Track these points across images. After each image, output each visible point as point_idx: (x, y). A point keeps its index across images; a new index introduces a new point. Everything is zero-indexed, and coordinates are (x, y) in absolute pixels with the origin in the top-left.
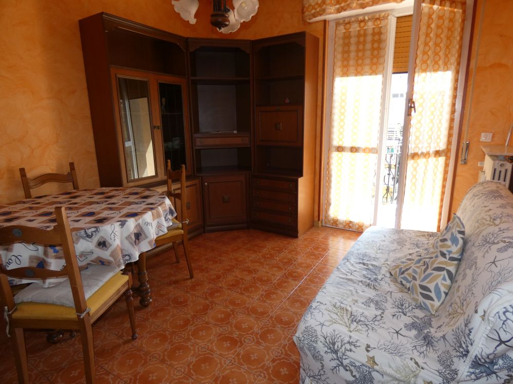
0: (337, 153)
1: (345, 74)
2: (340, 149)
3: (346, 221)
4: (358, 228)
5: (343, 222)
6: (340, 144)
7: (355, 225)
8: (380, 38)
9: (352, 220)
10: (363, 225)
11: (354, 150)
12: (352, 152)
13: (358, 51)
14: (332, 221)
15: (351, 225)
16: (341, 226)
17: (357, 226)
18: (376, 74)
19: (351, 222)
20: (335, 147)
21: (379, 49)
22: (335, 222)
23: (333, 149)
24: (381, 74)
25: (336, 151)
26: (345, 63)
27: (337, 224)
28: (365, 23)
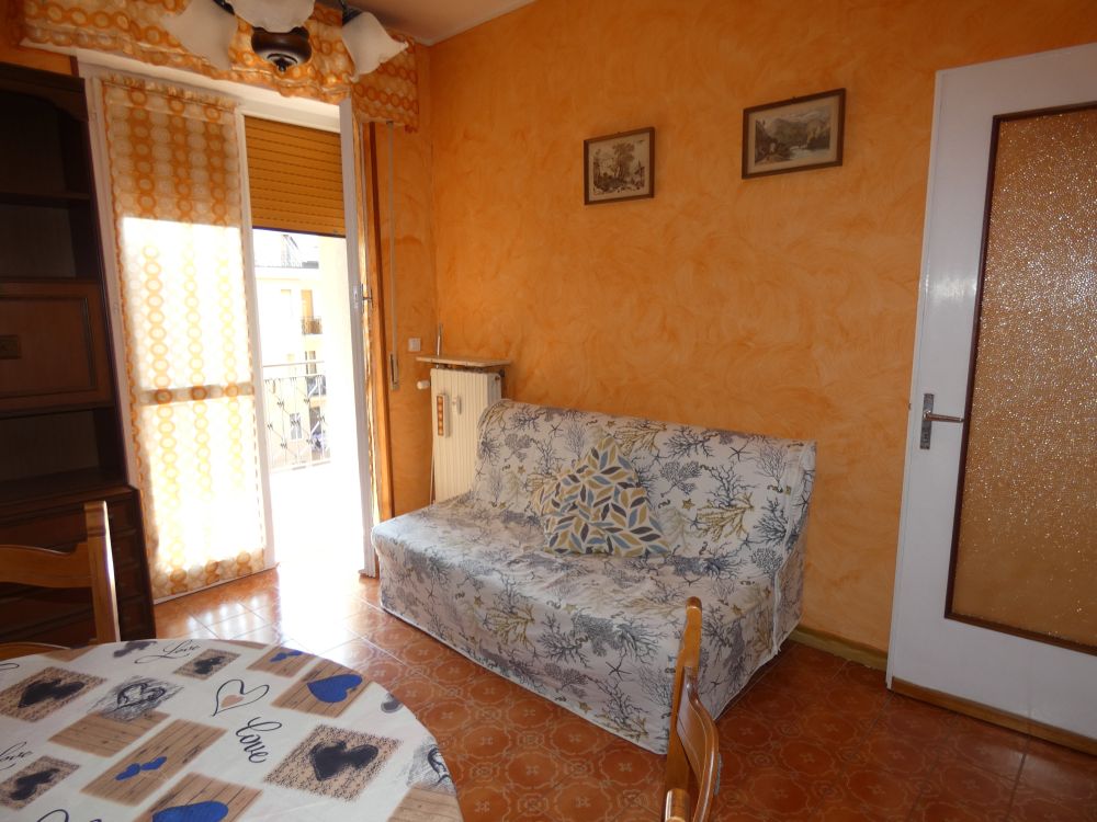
0: (155, 407)
1: (147, 212)
2: (161, 396)
3: (206, 567)
4: (239, 570)
5: (202, 573)
6: (162, 383)
7: (230, 566)
8: (222, 147)
9: (219, 560)
10: (250, 558)
11: (199, 393)
12: (194, 398)
13: (175, 163)
14: (170, 585)
15: (218, 572)
16: (198, 586)
17: (236, 567)
18: (225, 224)
19: (217, 565)
20: (149, 392)
21: (224, 171)
22: (179, 581)
23: (144, 399)
24: (235, 226)
25: (151, 403)
26: (145, 184)
27: (186, 586)
28: (184, 104)
